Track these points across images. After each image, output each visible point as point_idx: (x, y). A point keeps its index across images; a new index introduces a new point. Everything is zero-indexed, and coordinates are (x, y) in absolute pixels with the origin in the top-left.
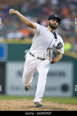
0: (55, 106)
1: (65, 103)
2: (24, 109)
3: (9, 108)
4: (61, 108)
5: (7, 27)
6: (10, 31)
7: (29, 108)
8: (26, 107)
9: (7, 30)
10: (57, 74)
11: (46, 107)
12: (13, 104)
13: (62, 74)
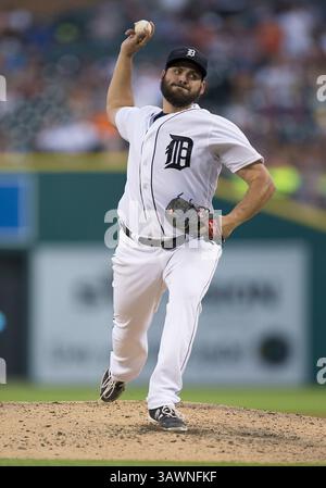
0: (249, 425)
1: (287, 413)
2: (122, 438)
3: (60, 434)
4: (271, 432)
5: (34, 105)
6: (46, 119)
7: (140, 432)
8: (130, 429)
9: (32, 115)
10: (241, 294)
11: (211, 426)
12: (74, 417)
13: (262, 294)
